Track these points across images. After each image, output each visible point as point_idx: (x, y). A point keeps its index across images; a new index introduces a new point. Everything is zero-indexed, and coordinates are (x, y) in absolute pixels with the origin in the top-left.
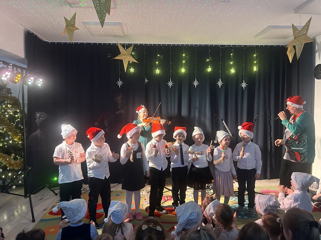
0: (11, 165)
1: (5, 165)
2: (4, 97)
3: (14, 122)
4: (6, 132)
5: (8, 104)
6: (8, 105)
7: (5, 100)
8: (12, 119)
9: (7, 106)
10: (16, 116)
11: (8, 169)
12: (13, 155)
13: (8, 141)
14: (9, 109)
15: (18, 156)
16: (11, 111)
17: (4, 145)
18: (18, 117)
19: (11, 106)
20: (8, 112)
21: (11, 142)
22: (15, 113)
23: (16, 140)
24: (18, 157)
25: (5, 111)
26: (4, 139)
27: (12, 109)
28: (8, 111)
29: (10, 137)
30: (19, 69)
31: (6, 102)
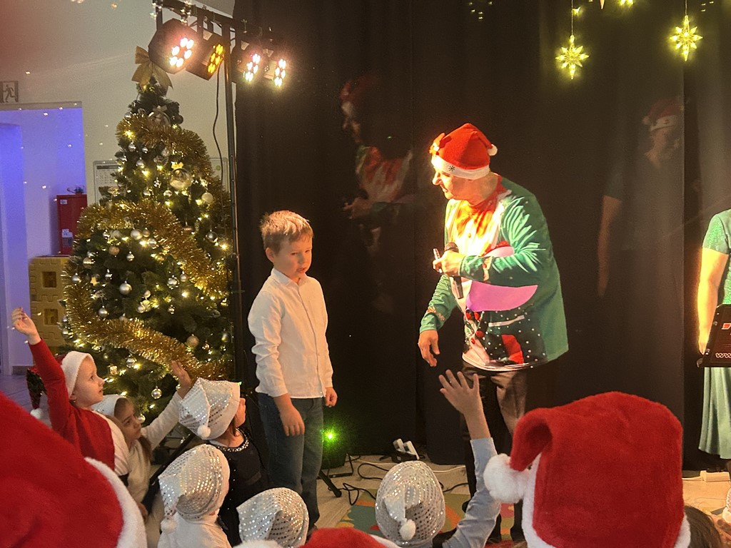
2: (158, 134)
3: (192, 224)
4: (169, 258)
5: (172, 158)
6: (173, 163)
7: (164, 145)
8: (185, 210)
9: (169, 168)
10: (199, 202)
12: (194, 340)
13: (175, 293)
14: (176, 176)
15: (207, 346)
16: (183, 186)
17: (165, 306)
18: (204, 206)
19: (181, 165)
20: (173, 189)
21: (185, 294)
22: (196, 190)
23: (200, 287)
24: (207, 350)
25: (165, 185)
26: (164, 283)
27: (183, 178)
28: (174, 183)
29: (184, 278)
30: (215, 25)
31: (165, 153)
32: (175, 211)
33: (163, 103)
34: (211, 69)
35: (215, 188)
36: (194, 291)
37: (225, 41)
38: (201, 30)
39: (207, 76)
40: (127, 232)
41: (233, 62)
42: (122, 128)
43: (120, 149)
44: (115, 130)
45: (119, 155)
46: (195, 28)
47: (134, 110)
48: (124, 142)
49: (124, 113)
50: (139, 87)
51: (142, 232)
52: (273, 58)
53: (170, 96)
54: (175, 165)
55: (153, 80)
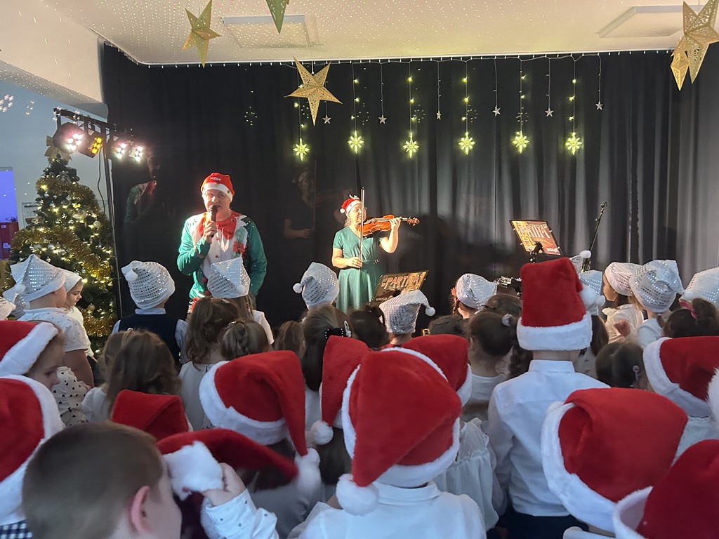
2: (63, 188)
3: (88, 240)
4: (74, 260)
5: (73, 201)
6: (74, 205)
7: (67, 195)
8: (83, 232)
9: (71, 207)
10: (91, 227)
12: (92, 307)
14: (76, 212)
15: (101, 310)
16: (81, 217)
18: (95, 230)
19: (79, 205)
20: (74, 220)
22: (89, 220)
23: (94, 276)
25: (69, 217)
27: (81, 213)
28: (75, 216)
29: (84, 272)
30: (96, 126)
31: (69, 198)
32: (76, 232)
33: (66, 169)
34: (94, 151)
35: (101, 218)
36: (91, 279)
37: (103, 135)
38: (87, 129)
39: (92, 155)
40: (45, 245)
41: (108, 148)
42: (39, 183)
43: (39, 196)
44: (35, 185)
45: (38, 200)
46: (83, 128)
47: (47, 173)
48: (41, 192)
49: (41, 175)
50: (50, 160)
51: (55, 245)
52: (134, 145)
53: (70, 165)
55: (59, 156)
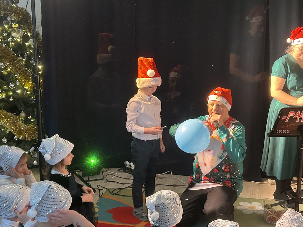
0: (20, 132)
1: (10, 132)
2: (5, 9)
3: (22, 56)
4: (10, 73)
5: (12, 21)
6: (13, 24)
7: (8, 15)
8: (20, 49)
9: (11, 26)
10: (27, 44)
11: (16, 138)
12: (23, 114)
13: (14, 91)
14: (15, 31)
15: (31, 117)
16: (18, 36)
17: (8, 97)
18: (30, 46)
19: (17, 25)
20: (13, 38)
21: (19, 91)
22: (25, 38)
23: (27, 88)
24: (30, 119)
25: (9, 35)
26: (8, 85)
28: (14, 34)
29: (18, 83)
31: (9, 19)
36: (24, 89)
54: (14, 25)
